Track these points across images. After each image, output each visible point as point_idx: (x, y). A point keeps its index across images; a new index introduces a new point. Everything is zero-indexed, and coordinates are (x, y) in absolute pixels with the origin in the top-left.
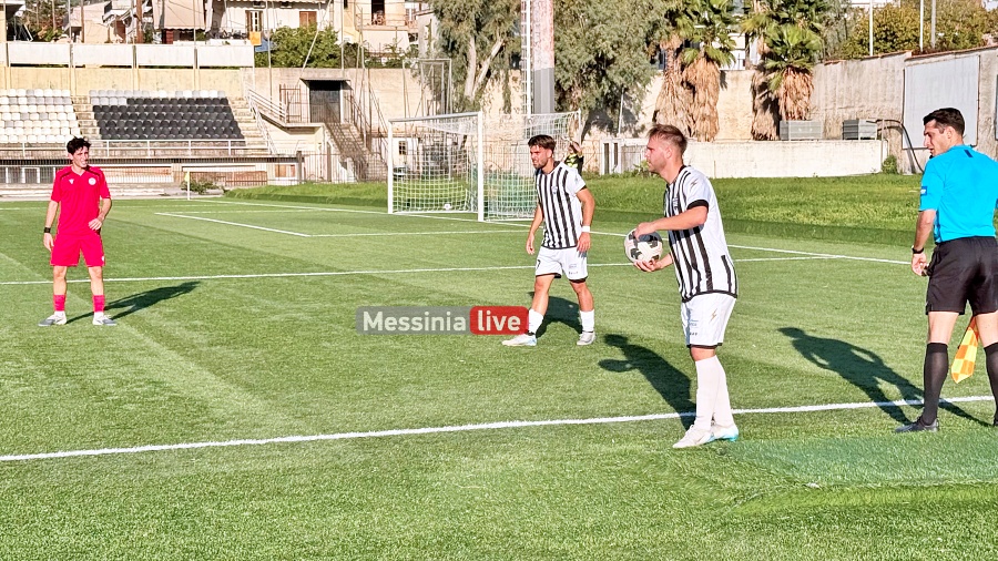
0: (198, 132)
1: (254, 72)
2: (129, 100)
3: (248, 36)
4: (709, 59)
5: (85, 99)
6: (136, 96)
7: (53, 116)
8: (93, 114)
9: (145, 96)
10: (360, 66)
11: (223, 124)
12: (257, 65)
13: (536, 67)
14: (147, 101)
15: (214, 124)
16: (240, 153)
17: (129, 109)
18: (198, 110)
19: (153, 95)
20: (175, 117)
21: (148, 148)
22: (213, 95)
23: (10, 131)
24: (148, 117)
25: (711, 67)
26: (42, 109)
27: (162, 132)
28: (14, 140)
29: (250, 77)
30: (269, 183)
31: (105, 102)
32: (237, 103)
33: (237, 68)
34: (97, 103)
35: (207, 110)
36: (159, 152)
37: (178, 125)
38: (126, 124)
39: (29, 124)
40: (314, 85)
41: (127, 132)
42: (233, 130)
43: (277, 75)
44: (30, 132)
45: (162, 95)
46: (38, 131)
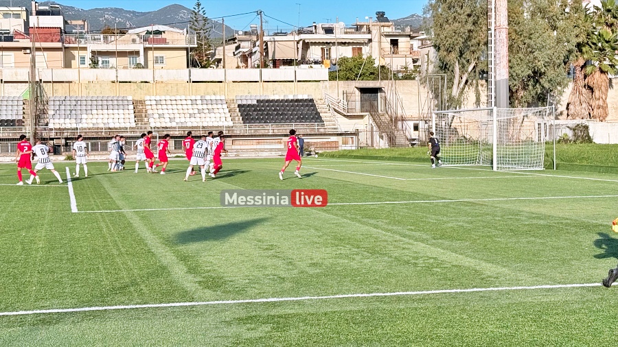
0: (297, 119)
1: (329, 83)
2: (258, 101)
3: (322, 63)
4: (602, 72)
5: (233, 100)
6: (262, 98)
7: (216, 111)
8: (238, 109)
9: (267, 98)
10: (391, 79)
11: (311, 114)
12: (330, 80)
13: (498, 78)
14: (268, 101)
15: (306, 114)
16: (322, 131)
17: (258, 106)
18: (297, 106)
19: (271, 98)
20: (284, 110)
21: (270, 128)
22: (305, 97)
23: (193, 119)
24: (269, 110)
25: (603, 76)
26: (210, 107)
27: (277, 119)
29: (326, 87)
30: (340, 148)
31: (244, 102)
32: (319, 101)
33: (319, 81)
34: (240, 102)
35: (302, 106)
36: (276, 131)
37: (286, 114)
38: (257, 115)
39: (203, 115)
40: (363, 91)
41: (257, 119)
42: (317, 117)
43: (342, 85)
44: (204, 120)
45: (276, 98)
46: (208, 119)
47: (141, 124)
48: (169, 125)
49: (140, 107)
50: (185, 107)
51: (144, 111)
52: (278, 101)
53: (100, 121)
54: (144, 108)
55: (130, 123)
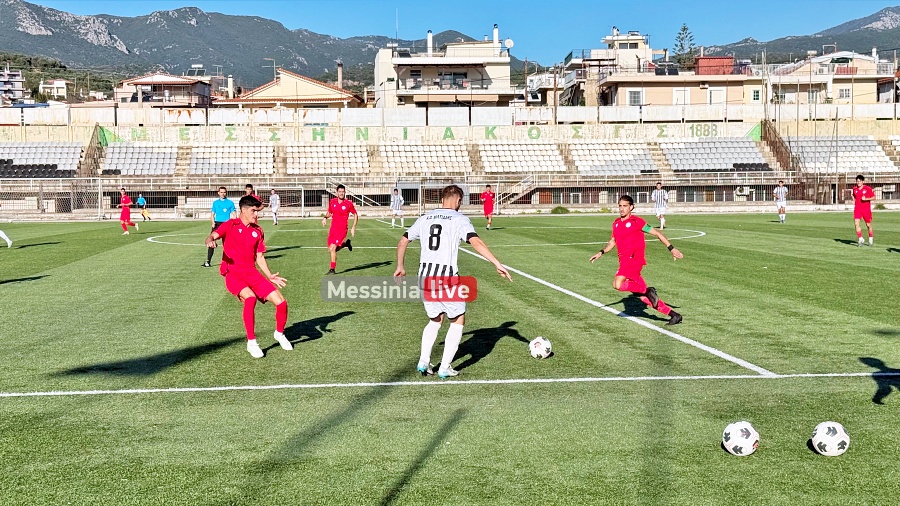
49: (887, 149)
51: (895, 153)
53: (854, 165)
54: (892, 148)
55: (891, 167)
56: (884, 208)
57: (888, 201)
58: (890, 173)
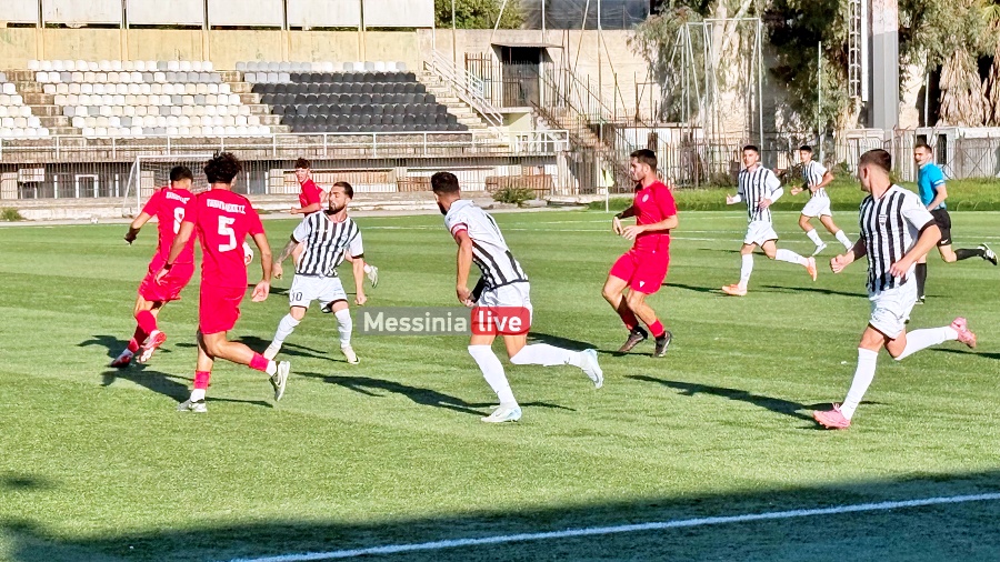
0: (405, 120)
1: (435, 35)
5: (235, 74)
6: (299, 70)
7: (213, 100)
8: (256, 96)
9: (309, 70)
14: (315, 77)
17: (298, 89)
19: (320, 68)
22: (394, 69)
23: (173, 121)
26: (192, 89)
28: (186, 134)
29: (428, 44)
31: (263, 80)
32: (426, 78)
33: (414, 29)
34: (251, 80)
39: (189, 110)
42: (448, 118)
43: (462, 39)
45: (329, 68)
46: (207, 121)
47: (58, 133)
48: (126, 134)
49: (27, 89)
50: (135, 89)
51: (43, 100)
52: (336, 77)
54: (37, 89)
55: (34, 130)
56: (18, 218)
57: (29, 202)
58: (31, 142)
